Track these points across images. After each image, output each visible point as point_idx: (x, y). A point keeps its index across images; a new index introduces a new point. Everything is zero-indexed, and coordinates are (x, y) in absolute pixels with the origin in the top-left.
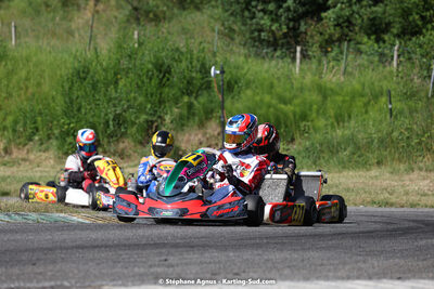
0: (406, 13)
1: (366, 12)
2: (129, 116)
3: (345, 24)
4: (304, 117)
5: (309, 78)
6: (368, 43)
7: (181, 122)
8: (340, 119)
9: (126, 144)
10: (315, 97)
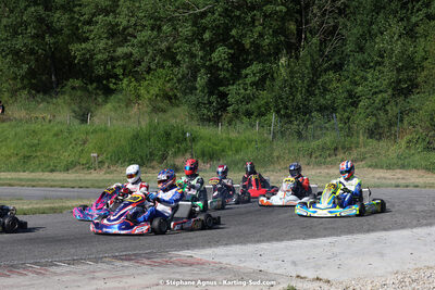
0: (259, 108)
1: (244, 107)
2: (156, 152)
3: (236, 112)
4: (223, 151)
5: (224, 135)
6: (245, 119)
7: (175, 155)
8: (237, 151)
9: (154, 163)
10: (228, 143)
